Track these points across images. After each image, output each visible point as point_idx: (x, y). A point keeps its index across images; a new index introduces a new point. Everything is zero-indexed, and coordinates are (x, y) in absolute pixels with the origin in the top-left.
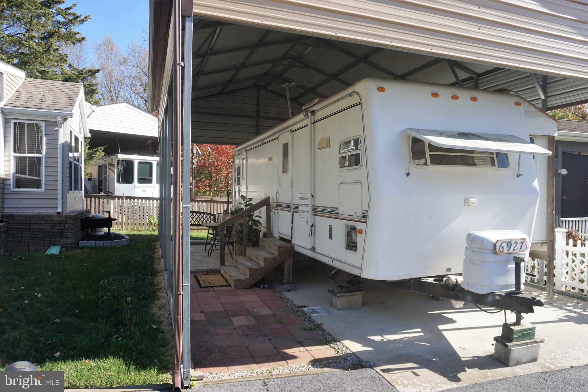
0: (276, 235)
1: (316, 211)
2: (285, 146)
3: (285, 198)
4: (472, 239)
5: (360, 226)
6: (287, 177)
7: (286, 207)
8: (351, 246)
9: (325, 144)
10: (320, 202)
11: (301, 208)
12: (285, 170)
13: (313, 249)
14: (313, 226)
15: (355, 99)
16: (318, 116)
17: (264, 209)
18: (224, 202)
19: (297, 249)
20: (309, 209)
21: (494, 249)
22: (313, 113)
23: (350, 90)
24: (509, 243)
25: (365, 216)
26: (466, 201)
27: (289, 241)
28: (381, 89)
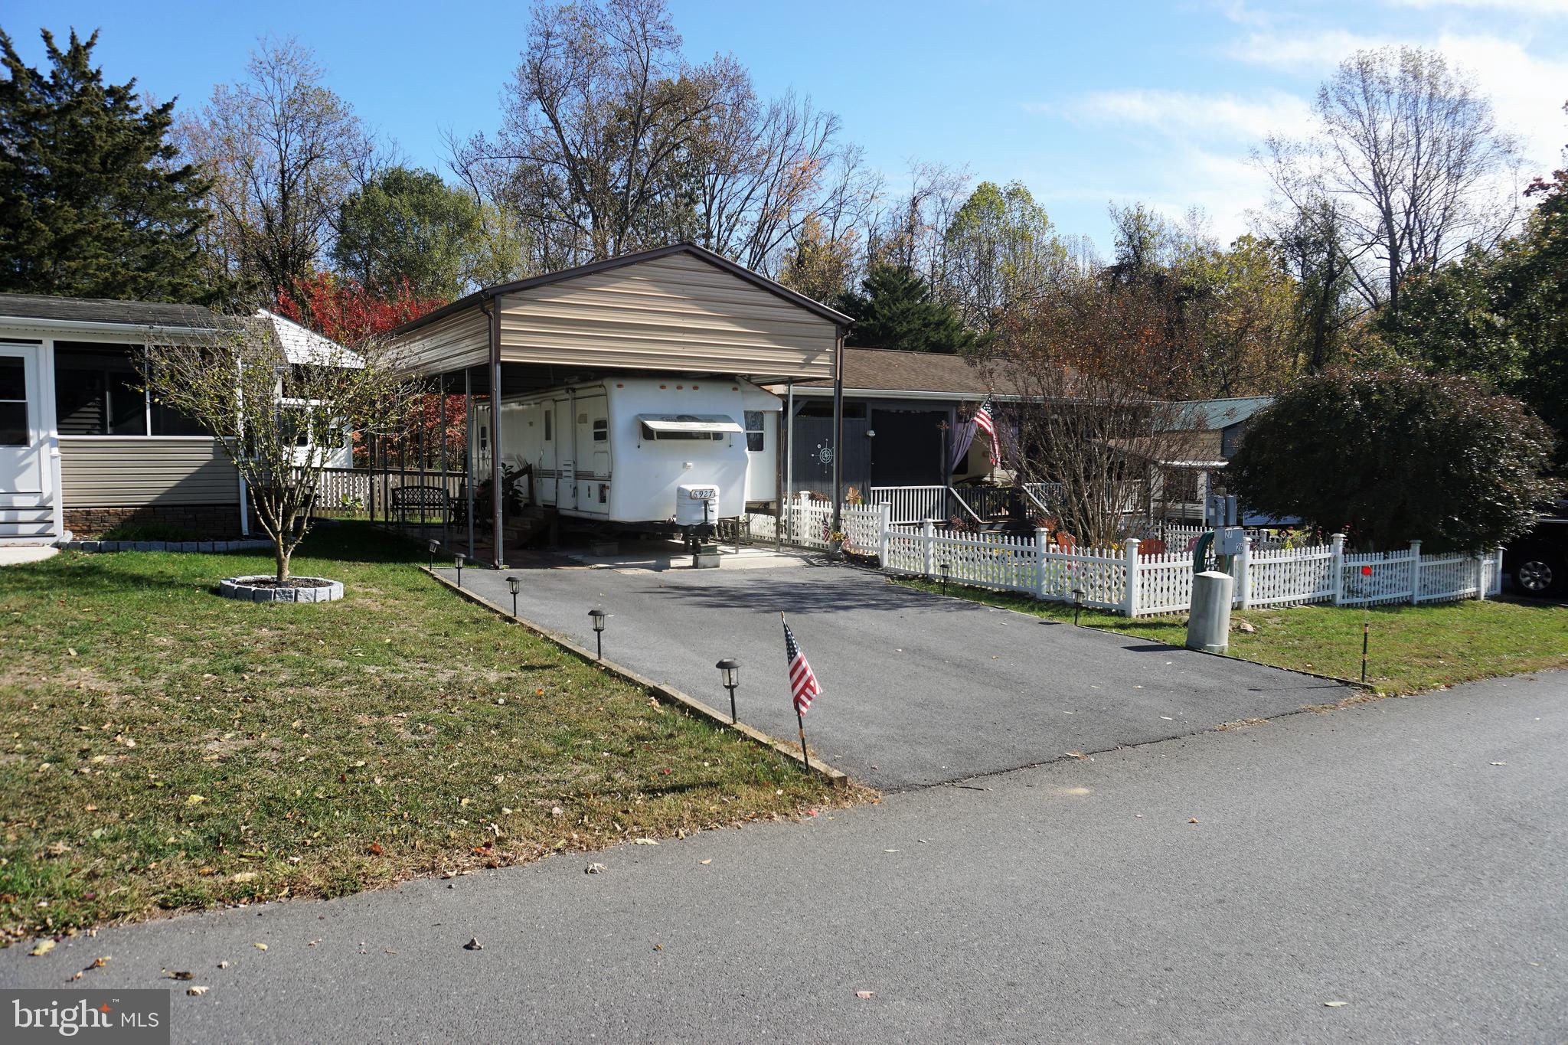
0: (539, 503)
1: (578, 476)
2: (547, 414)
3: (548, 465)
4: (680, 490)
5: (607, 483)
6: (550, 445)
7: (550, 474)
8: (603, 499)
9: (583, 419)
10: (581, 468)
11: (565, 474)
12: (548, 437)
13: (576, 509)
14: (575, 488)
15: (601, 391)
16: (579, 393)
17: (525, 477)
18: (458, 475)
19: (563, 512)
20: (571, 474)
21: (691, 496)
22: (574, 390)
23: (599, 383)
24: (701, 492)
25: (610, 476)
26: (685, 464)
27: (555, 507)
28: (620, 386)
